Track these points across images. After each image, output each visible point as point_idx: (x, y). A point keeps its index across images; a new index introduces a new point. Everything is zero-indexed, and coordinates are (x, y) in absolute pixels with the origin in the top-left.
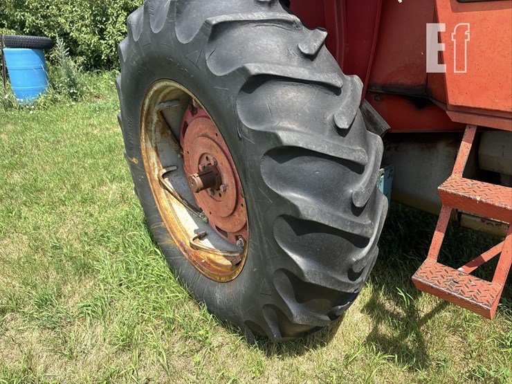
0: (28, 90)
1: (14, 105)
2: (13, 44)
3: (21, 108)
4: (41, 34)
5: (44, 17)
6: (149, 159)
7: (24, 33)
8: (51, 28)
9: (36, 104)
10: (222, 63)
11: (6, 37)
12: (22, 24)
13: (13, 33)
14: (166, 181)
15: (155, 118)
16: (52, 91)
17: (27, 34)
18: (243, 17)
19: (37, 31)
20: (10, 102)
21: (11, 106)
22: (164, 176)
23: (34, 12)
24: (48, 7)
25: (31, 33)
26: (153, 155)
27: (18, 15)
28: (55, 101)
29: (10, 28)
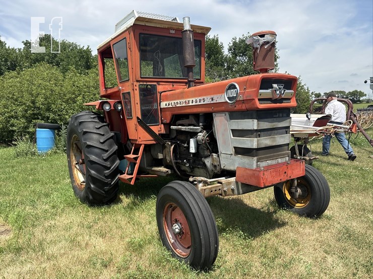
0: (44, 148)
1: (36, 154)
2: (41, 127)
3: (39, 155)
4: (56, 123)
5: (59, 115)
6: (72, 158)
7: (48, 122)
8: (61, 120)
9: (47, 154)
10: (80, 130)
11: (39, 124)
12: (48, 118)
13: (43, 122)
14: (77, 166)
15: (75, 146)
16: (55, 148)
17: (49, 123)
18: (86, 120)
19: (55, 121)
20: (34, 153)
21: (35, 155)
22: (76, 164)
23: (54, 113)
24: (62, 111)
25: (51, 122)
26: (74, 157)
27: (47, 114)
28: (56, 153)
29: (41, 120)
